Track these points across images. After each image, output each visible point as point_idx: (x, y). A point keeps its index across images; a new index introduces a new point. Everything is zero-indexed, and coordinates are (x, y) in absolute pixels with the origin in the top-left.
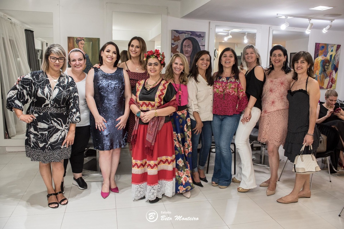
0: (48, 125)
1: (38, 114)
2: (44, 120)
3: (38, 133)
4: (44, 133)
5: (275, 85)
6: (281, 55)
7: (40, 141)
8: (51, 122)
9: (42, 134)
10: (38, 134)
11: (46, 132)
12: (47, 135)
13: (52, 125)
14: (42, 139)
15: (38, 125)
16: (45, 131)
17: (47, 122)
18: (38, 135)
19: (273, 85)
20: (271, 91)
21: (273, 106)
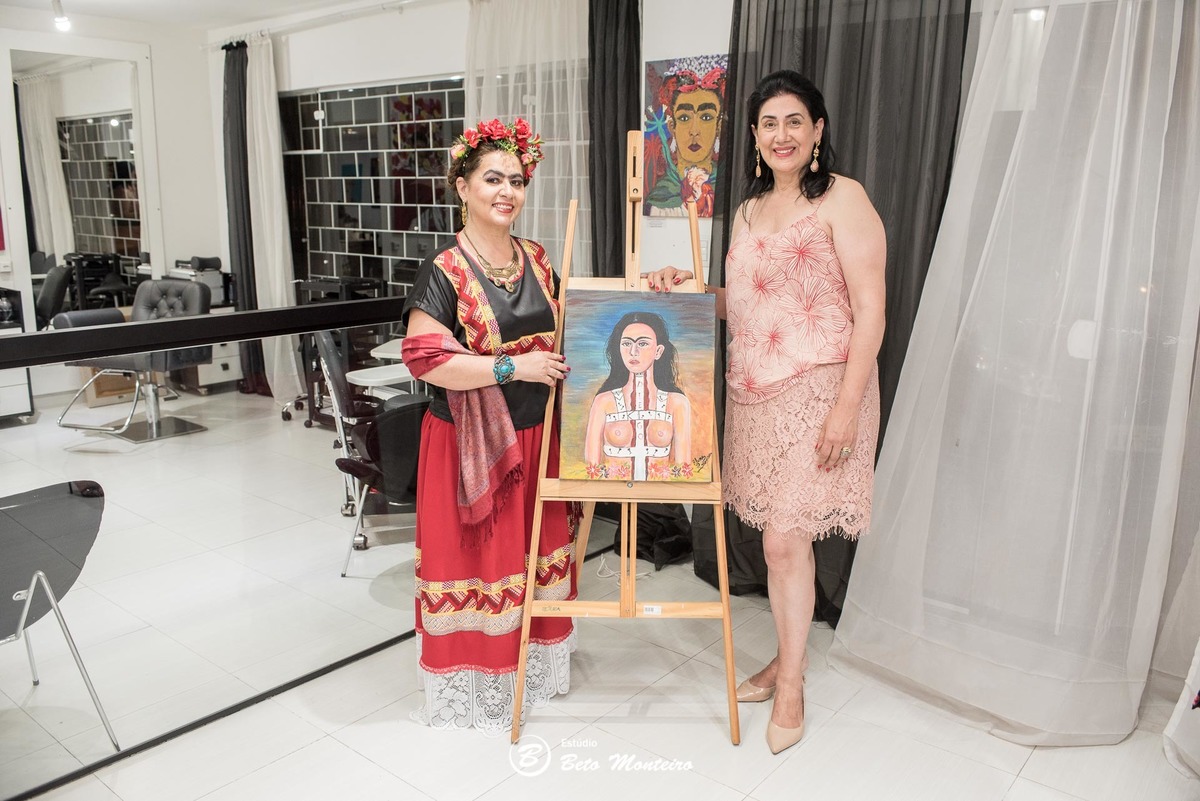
5: (772, 261)
6: (798, 117)
19: (764, 261)
20: (761, 286)
21: (774, 356)
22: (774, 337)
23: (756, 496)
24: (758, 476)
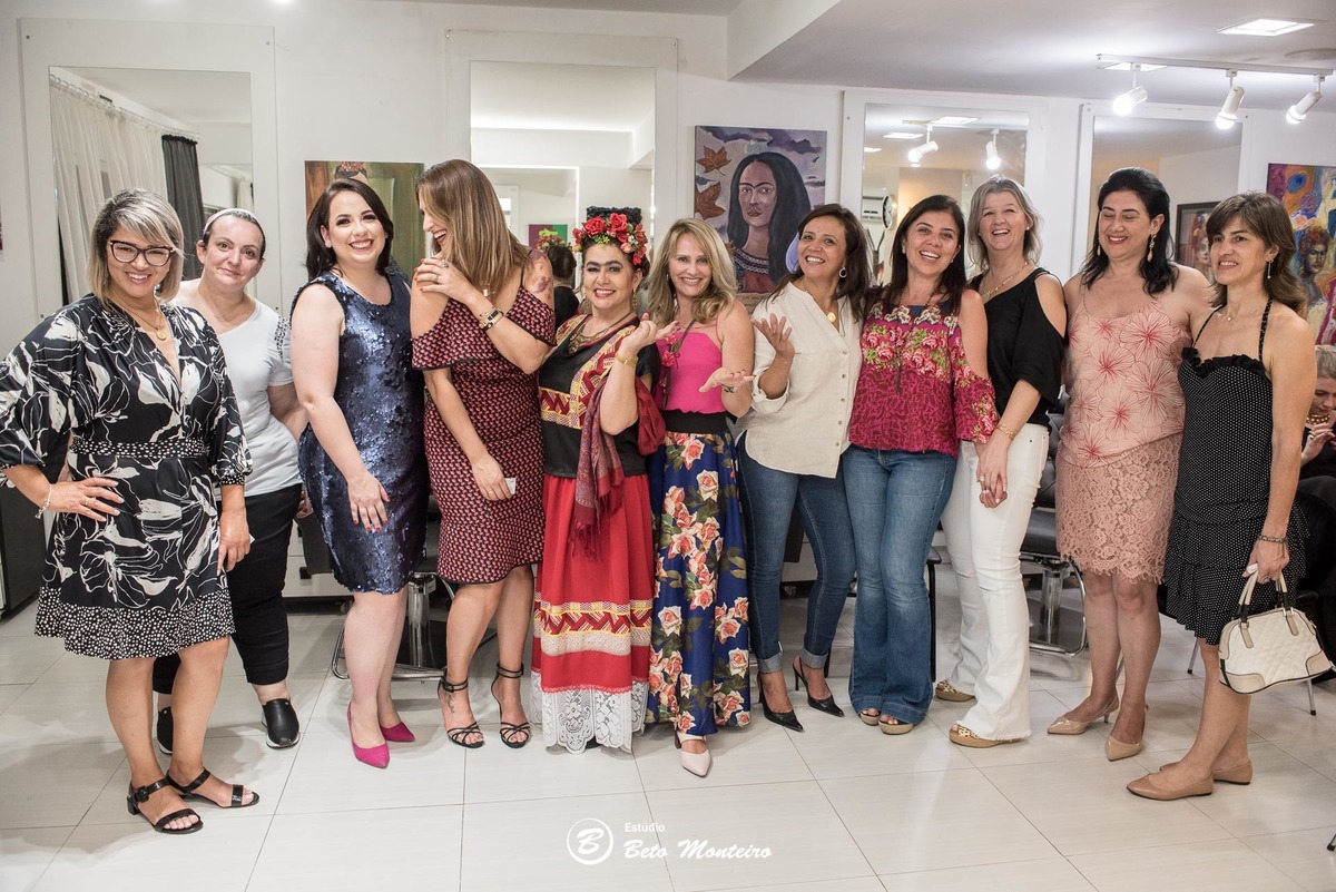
0: (182, 505)
1: (139, 468)
2: (164, 491)
3: (144, 542)
4: (168, 537)
7: (152, 571)
8: (191, 493)
9: (159, 545)
10: (143, 546)
11: (177, 535)
12: (178, 544)
13: (193, 503)
14: (161, 561)
15: (140, 511)
16: (169, 531)
17: (176, 497)
18: (144, 551)
20: (1107, 367)
21: (1121, 431)
22: (1121, 414)
23: (1102, 547)
24: (1103, 530)
